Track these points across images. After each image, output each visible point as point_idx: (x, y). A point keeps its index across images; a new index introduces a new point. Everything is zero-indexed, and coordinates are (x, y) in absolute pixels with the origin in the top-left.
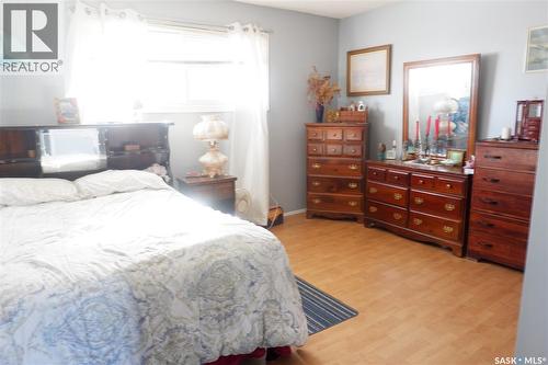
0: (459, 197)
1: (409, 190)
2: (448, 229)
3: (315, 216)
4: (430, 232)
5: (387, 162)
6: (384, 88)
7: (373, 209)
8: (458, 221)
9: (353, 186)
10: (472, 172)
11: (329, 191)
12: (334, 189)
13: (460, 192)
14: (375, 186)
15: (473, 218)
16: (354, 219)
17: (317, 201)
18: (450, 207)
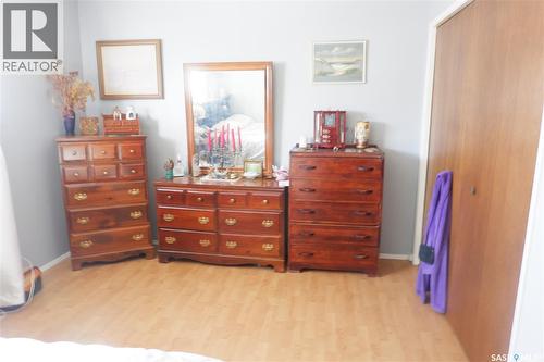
0: (277, 210)
1: (217, 211)
2: (268, 247)
3: (85, 264)
4: (248, 253)
5: (175, 181)
6: (155, 90)
7: (170, 240)
8: (277, 237)
9: (137, 215)
10: (287, 184)
11: (103, 228)
12: (112, 223)
13: (278, 207)
14: (171, 211)
15: (293, 231)
16: (142, 255)
17: (87, 244)
18: (268, 224)
